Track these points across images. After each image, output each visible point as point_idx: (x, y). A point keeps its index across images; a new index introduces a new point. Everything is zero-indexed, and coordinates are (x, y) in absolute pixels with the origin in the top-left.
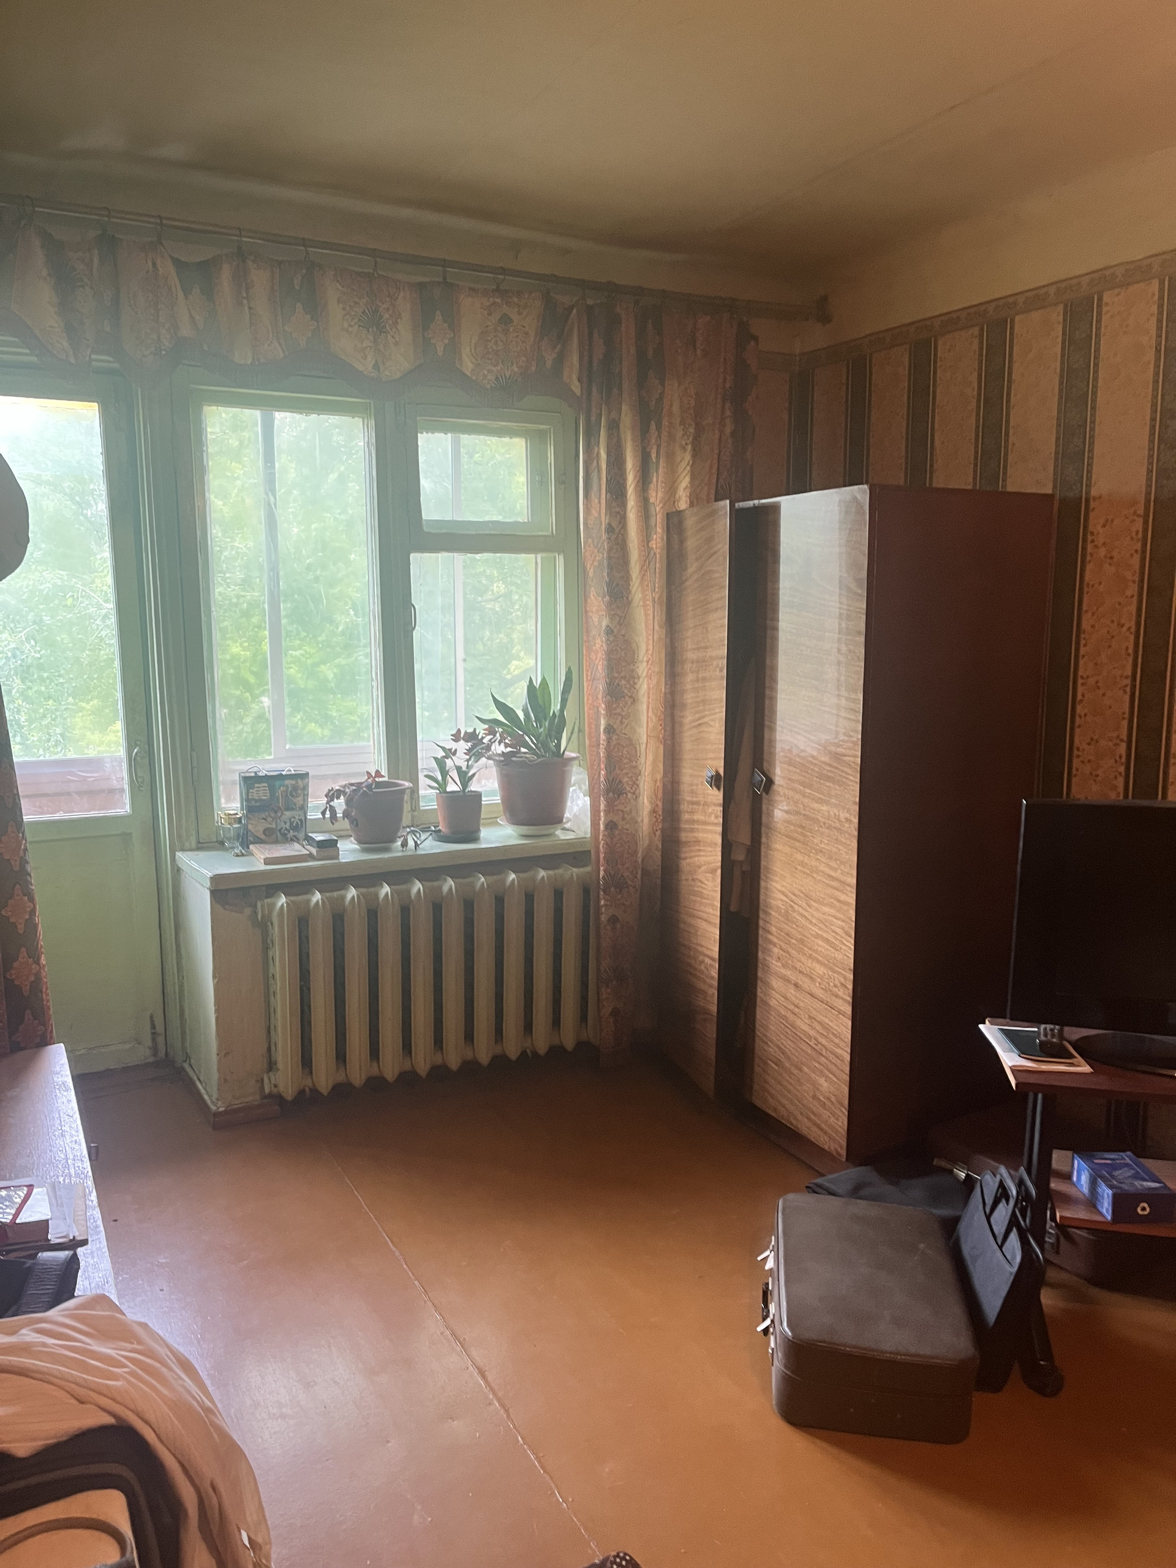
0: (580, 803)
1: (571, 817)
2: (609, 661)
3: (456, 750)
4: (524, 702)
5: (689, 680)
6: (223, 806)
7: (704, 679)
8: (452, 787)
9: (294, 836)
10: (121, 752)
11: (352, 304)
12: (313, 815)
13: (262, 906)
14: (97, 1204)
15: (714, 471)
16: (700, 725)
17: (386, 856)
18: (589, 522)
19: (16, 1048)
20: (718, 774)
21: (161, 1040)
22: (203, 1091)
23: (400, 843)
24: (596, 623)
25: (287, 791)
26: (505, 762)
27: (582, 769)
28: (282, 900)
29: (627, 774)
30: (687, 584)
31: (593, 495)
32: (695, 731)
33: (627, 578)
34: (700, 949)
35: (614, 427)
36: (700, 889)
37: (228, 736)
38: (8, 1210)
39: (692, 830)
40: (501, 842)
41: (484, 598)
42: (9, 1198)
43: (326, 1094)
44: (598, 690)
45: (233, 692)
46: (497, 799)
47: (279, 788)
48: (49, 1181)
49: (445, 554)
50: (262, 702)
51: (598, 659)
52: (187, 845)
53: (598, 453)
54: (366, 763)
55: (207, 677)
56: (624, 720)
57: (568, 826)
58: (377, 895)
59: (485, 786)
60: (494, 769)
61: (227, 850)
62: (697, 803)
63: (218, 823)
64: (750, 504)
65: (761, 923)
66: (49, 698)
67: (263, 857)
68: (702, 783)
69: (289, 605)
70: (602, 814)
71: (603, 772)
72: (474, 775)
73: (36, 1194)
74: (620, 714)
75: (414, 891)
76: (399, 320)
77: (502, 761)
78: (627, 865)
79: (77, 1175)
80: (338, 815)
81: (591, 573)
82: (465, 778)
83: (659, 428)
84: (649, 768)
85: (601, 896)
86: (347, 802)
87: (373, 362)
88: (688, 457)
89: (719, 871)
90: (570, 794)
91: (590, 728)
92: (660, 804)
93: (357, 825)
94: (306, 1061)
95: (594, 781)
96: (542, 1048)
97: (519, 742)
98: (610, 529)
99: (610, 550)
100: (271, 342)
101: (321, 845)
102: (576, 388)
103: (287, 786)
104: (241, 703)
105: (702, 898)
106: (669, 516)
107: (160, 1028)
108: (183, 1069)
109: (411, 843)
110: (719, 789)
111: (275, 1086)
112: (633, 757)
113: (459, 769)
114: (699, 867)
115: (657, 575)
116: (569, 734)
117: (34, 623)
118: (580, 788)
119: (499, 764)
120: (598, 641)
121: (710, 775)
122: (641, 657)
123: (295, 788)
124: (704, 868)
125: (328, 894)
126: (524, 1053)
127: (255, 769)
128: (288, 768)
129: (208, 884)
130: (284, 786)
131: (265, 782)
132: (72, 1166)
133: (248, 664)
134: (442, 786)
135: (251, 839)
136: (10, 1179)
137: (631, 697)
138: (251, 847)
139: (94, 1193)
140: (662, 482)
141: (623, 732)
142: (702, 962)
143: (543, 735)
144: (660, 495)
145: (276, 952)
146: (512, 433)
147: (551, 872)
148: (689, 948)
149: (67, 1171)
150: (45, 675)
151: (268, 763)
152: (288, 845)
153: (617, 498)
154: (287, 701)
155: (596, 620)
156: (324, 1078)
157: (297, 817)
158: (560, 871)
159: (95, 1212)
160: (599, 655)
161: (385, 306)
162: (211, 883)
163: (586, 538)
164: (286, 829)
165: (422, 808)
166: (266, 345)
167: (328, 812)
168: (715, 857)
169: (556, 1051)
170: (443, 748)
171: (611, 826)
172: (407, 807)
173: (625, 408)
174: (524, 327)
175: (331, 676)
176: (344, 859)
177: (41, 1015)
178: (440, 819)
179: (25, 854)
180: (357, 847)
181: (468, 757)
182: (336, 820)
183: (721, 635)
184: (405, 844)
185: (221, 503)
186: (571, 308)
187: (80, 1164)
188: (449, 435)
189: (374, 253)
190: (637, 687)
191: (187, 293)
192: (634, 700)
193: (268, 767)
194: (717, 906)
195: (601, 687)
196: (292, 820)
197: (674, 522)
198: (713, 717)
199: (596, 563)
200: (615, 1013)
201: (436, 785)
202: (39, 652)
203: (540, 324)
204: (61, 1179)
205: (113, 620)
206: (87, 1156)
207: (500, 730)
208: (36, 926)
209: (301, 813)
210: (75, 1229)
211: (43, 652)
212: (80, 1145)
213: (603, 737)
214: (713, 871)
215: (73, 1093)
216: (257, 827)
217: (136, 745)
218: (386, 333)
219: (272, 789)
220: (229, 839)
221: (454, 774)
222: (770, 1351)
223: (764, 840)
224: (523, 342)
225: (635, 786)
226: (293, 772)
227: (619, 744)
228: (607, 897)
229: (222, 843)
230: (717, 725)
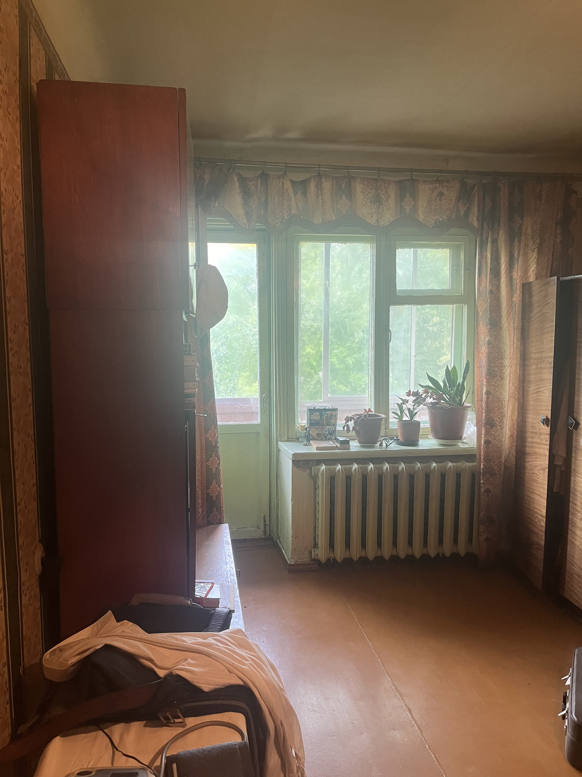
0: (472, 429)
1: (467, 437)
2: (489, 358)
3: (408, 400)
4: (443, 378)
5: (532, 368)
6: (299, 422)
7: (541, 368)
8: (405, 418)
9: (330, 438)
10: (257, 395)
11: (368, 193)
12: (339, 428)
13: (314, 469)
14: (239, 596)
15: (550, 261)
16: (538, 392)
17: (372, 450)
18: (480, 289)
19: (209, 523)
20: (547, 418)
21: (268, 528)
22: (285, 554)
23: (379, 444)
24: (483, 339)
25: (328, 416)
26: (433, 407)
27: (474, 413)
28: (323, 467)
29: (497, 416)
30: (533, 319)
31: (483, 276)
32: (535, 395)
33: (500, 316)
34: (535, 510)
35: (495, 241)
36: (536, 478)
37: (303, 390)
38: (204, 592)
39: (532, 447)
40: (429, 447)
41: (429, 325)
42: (204, 587)
43: (340, 562)
44: (482, 372)
45: (306, 369)
46: (428, 425)
47: (324, 415)
48: (220, 582)
49: (407, 306)
50: (319, 375)
51: (483, 357)
52: (283, 439)
53: (486, 255)
54: (365, 405)
55: (295, 363)
56: (496, 388)
57: (465, 441)
58: (367, 468)
59: (422, 418)
60: (427, 410)
61: (300, 442)
62: (536, 433)
63: (297, 429)
64: (569, 278)
65: (571, 499)
66: (229, 370)
67: (316, 446)
68: (539, 423)
69: (334, 329)
70: (483, 436)
71: (484, 414)
72: (417, 412)
73: (215, 587)
74: (494, 385)
75: (385, 468)
76: (389, 198)
77: (431, 407)
78: (496, 463)
79: (231, 582)
80: (350, 429)
81: (481, 314)
82: (412, 414)
83: (519, 241)
84: (509, 413)
85: (481, 478)
86: (355, 423)
87: (376, 218)
88: (535, 254)
89: (547, 470)
90: (467, 425)
91: (478, 391)
92: (515, 432)
93: (359, 434)
94: (332, 545)
95: (479, 419)
96: (448, 553)
97: (440, 398)
98: (491, 292)
99: (491, 302)
100: (330, 213)
101: (342, 442)
102: (476, 224)
103: (328, 414)
104: (310, 375)
105: (538, 483)
106: (524, 285)
107: (268, 522)
108: (277, 542)
109: (384, 445)
110: (548, 426)
111: (317, 555)
112: (501, 408)
113: (409, 409)
114: (536, 467)
115: (516, 314)
116: (467, 395)
117: (224, 338)
118: (472, 422)
119: (429, 408)
120: (484, 348)
121: (543, 418)
122: (506, 357)
123: (331, 415)
124: (538, 467)
125: (344, 466)
126: (438, 555)
127: (314, 406)
128: (329, 406)
129: (291, 457)
130: (326, 414)
131: (318, 412)
132: (229, 578)
133: (314, 357)
134: (400, 418)
135: (311, 438)
136: (205, 579)
137: (500, 376)
138: (311, 441)
139: (238, 591)
140: (521, 268)
141: (496, 394)
142: (537, 517)
143: (453, 394)
144: (519, 274)
145: (320, 492)
146: (442, 247)
147: (455, 464)
148: (530, 510)
149: (227, 579)
150: (228, 361)
151: (320, 403)
152: (327, 442)
153: (495, 277)
154: (330, 375)
155: (483, 337)
156: (339, 554)
157: (331, 429)
158: (459, 464)
159: (238, 599)
160: (484, 355)
161: (383, 192)
162: (293, 457)
163: (479, 296)
164: (326, 434)
165: (390, 428)
166: (328, 214)
167: (346, 428)
168: (544, 462)
169: (455, 556)
170: (402, 399)
171: (487, 442)
172: (383, 427)
173: (501, 232)
174: (450, 197)
175: (351, 363)
176: (352, 450)
177: (220, 510)
178: (399, 434)
179: (217, 438)
180: (359, 445)
181: (414, 404)
182: (349, 432)
183: (551, 346)
184: (381, 445)
185: (305, 281)
186: (475, 185)
187: (232, 577)
188: (412, 249)
189: (379, 169)
190: (504, 371)
191: (295, 194)
192: (502, 378)
193: (320, 405)
194: (545, 488)
195: (484, 371)
196: (330, 430)
197: (526, 288)
198: (545, 388)
199: (484, 309)
200: (487, 539)
201: (398, 417)
202: (226, 351)
203: (458, 195)
204: (225, 583)
205: (257, 337)
206: (236, 574)
207: (431, 391)
208: (220, 470)
209: (333, 427)
210: (230, 605)
211: (227, 351)
212: (233, 569)
213: (484, 396)
214: (544, 469)
215: (231, 546)
216: (314, 432)
217: (264, 393)
218: (382, 205)
219: (321, 415)
220: (301, 437)
221: (407, 412)
222: (565, 727)
223: (573, 455)
224: (449, 204)
225: (502, 422)
226: (331, 408)
227: (493, 400)
228: (484, 479)
229: (298, 439)
230: (548, 392)
